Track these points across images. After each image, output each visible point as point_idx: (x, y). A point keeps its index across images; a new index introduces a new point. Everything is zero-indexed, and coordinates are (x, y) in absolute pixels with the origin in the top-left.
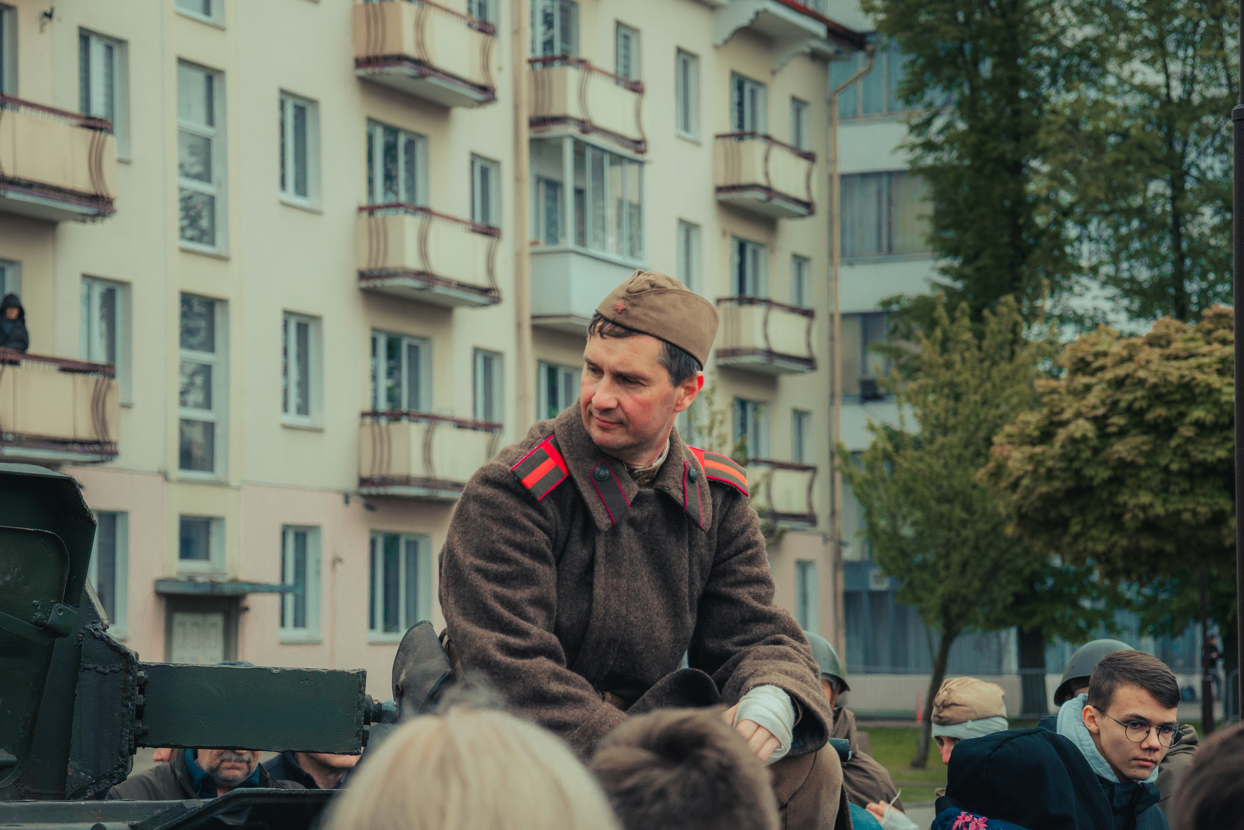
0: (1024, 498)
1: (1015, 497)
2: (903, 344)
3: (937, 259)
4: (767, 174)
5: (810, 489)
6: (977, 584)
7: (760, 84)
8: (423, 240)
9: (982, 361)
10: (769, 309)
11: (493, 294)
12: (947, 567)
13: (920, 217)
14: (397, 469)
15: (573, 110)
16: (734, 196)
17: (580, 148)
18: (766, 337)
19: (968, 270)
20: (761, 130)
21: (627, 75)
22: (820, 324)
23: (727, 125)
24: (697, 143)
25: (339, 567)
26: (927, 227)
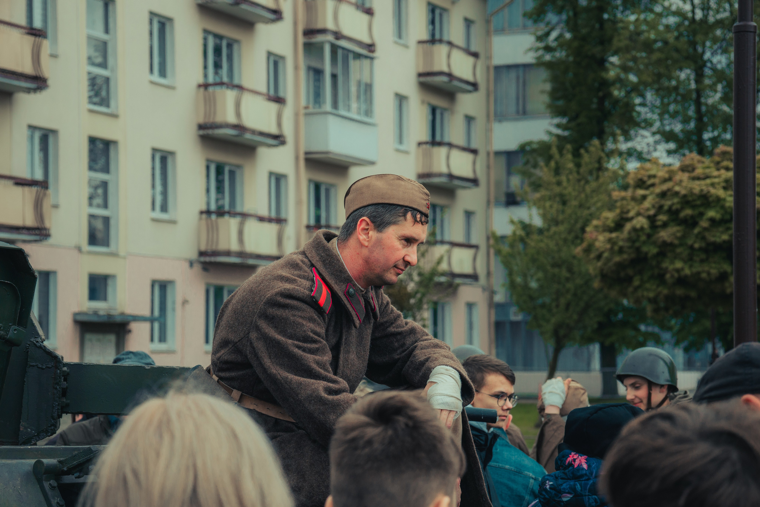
0: (605, 264)
1: (599, 264)
2: (532, 170)
3: (552, 118)
4: (449, 66)
5: (475, 259)
6: (575, 317)
7: (444, 10)
8: (238, 105)
9: (579, 181)
10: (450, 149)
11: (281, 139)
12: (557, 306)
13: (543, 92)
14: (222, 246)
15: (330, 25)
16: (429, 79)
17: (334, 49)
18: (448, 166)
19: (573, 124)
20: (445, 38)
21: (363, 4)
22: (481, 158)
23: (425, 36)
24: (406, 46)
25: (187, 306)
26: (546, 98)
